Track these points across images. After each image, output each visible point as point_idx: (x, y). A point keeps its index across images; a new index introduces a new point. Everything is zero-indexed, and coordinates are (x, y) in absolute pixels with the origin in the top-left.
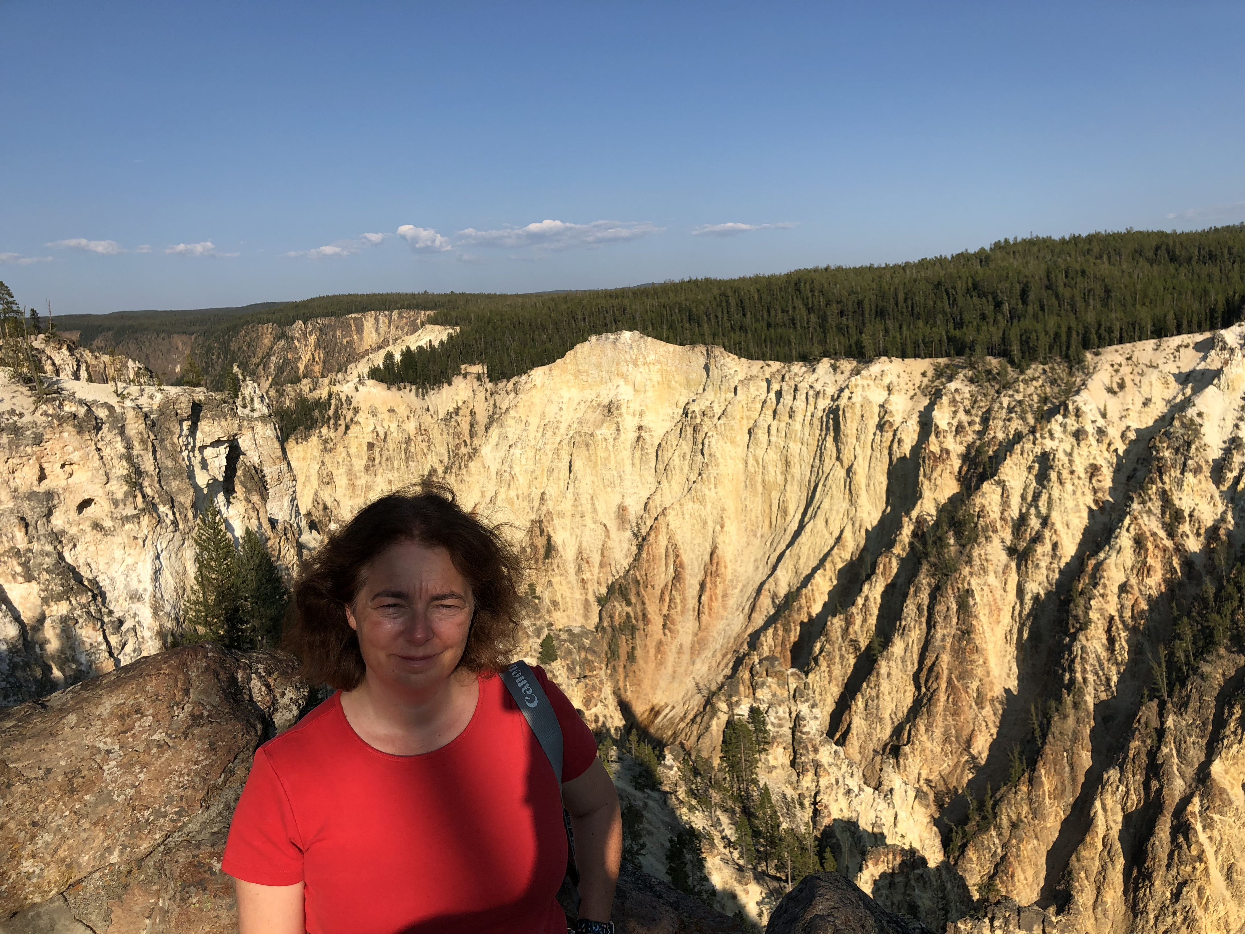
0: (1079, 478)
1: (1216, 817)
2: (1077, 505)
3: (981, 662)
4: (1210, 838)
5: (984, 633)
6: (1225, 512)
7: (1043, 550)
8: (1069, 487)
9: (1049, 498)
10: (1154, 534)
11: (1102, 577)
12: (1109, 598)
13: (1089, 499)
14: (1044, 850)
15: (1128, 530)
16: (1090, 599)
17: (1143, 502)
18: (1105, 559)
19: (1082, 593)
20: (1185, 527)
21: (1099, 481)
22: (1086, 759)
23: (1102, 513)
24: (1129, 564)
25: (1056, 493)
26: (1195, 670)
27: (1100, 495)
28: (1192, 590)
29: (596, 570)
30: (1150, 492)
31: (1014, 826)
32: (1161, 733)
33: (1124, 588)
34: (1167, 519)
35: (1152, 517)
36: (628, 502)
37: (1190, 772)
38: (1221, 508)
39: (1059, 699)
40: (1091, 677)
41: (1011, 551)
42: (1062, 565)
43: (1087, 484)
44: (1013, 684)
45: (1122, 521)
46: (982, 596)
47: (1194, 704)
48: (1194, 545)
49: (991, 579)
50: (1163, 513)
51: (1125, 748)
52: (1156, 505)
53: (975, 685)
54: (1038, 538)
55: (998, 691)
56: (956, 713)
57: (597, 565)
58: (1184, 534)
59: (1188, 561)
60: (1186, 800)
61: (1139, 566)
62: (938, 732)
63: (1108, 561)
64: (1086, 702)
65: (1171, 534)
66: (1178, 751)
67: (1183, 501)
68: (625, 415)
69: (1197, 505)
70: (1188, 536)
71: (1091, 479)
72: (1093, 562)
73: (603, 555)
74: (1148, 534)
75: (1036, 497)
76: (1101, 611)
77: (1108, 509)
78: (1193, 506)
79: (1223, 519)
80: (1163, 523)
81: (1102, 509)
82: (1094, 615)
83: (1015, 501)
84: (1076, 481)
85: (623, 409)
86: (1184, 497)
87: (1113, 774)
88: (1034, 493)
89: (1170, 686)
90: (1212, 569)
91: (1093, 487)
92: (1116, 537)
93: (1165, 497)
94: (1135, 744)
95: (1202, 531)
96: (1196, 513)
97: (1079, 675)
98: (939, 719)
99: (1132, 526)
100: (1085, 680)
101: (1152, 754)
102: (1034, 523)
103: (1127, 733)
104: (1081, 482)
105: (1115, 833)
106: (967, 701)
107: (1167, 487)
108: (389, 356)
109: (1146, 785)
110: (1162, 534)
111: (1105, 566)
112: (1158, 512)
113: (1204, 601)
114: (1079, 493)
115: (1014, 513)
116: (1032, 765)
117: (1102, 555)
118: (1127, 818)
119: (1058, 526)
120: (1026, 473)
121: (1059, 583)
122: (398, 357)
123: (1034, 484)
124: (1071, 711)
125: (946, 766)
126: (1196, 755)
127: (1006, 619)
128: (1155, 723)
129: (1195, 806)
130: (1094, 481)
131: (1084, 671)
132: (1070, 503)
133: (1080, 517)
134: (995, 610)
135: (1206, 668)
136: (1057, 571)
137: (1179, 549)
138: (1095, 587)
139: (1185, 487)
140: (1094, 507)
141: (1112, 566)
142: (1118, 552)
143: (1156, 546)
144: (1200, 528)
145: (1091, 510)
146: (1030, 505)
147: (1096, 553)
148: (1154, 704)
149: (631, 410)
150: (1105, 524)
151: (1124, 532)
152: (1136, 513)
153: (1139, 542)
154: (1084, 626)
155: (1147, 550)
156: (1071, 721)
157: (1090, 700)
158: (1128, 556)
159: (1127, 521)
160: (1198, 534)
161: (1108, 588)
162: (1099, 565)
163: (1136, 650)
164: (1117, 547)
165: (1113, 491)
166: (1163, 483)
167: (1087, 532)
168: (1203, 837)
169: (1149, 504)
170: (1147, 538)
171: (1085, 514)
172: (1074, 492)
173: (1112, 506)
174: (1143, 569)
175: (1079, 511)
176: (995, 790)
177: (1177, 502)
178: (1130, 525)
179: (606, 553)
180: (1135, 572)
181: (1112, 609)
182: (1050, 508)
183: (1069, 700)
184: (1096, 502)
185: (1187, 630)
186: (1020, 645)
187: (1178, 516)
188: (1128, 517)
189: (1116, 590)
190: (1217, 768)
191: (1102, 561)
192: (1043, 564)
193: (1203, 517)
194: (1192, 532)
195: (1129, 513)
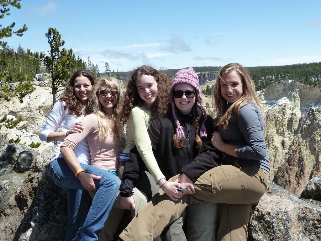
29: (273, 163)
36: (286, 139)
57: (273, 161)
68: (287, 109)
73: (275, 157)
85: (286, 107)
108: (208, 86)
122: (210, 87)
149: (289, 107)
179: (277, 157)
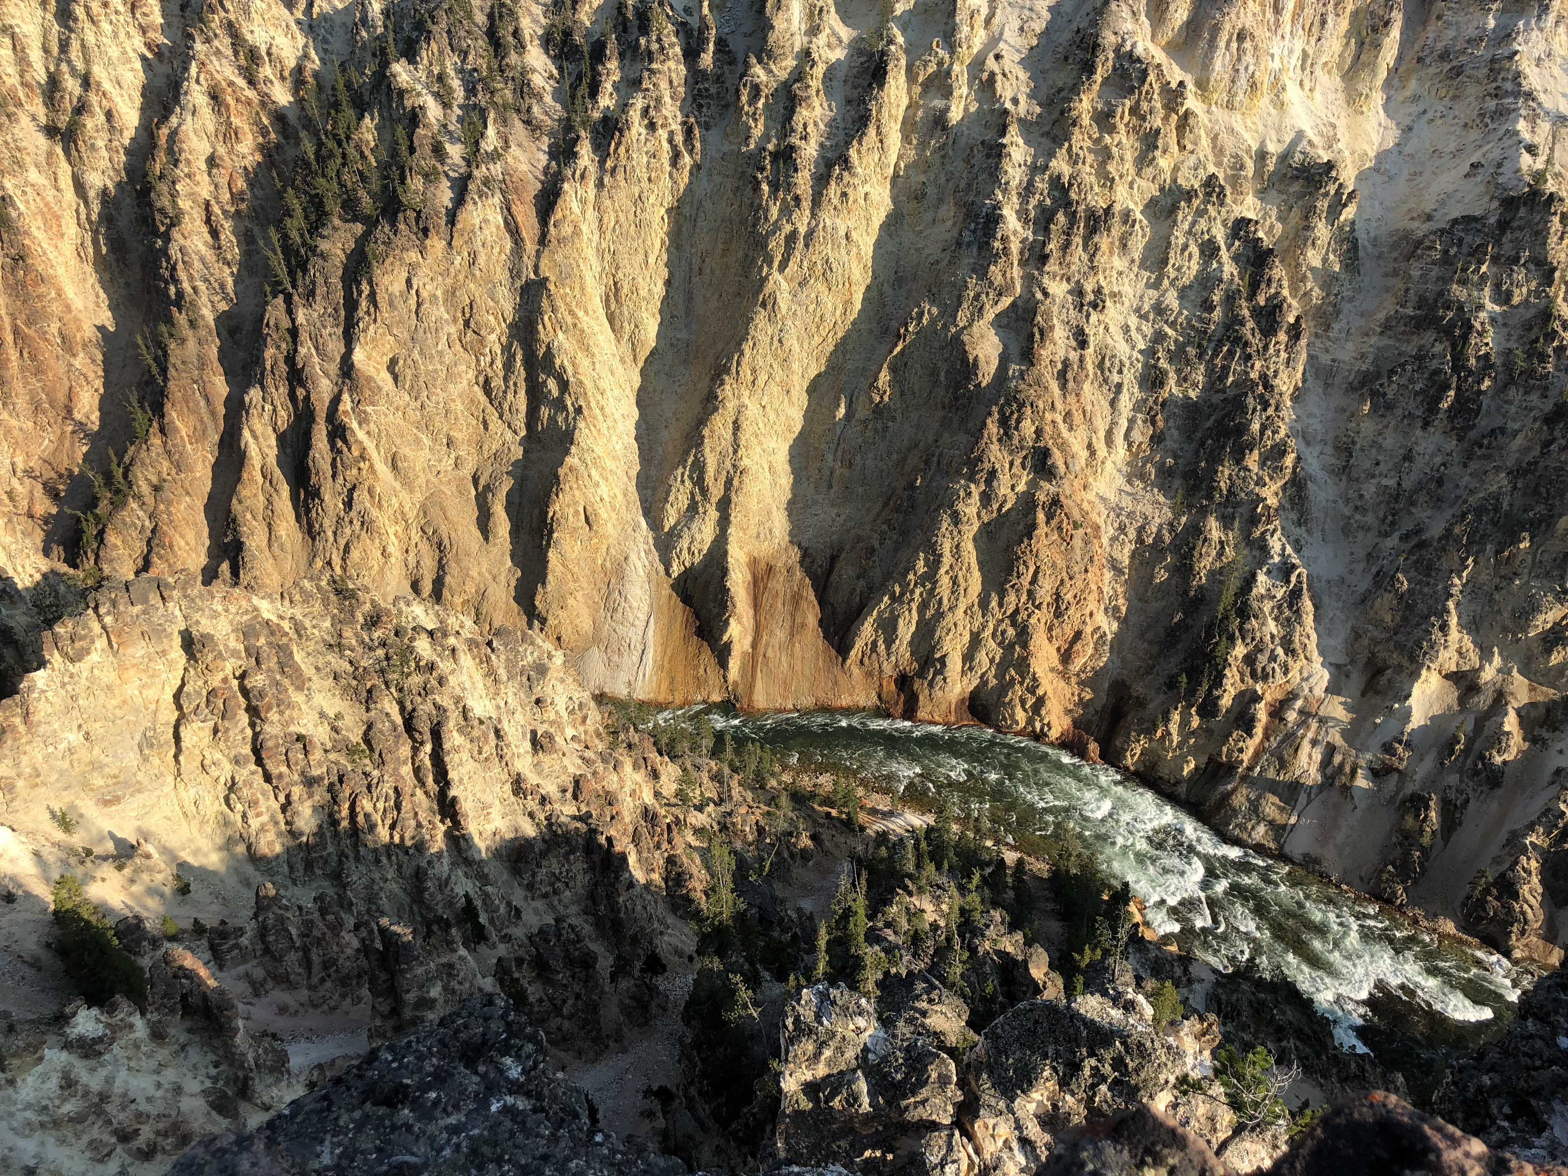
0: (117, 12)
1: (369, 409)
2: (124, 53)
3: (53, 294)
4: (368, 433)
5: (45, 253)
6: (306, 46)
7: (94, 122)
8: (106, 26)
9: (83, 46)
10: (231, 84)
11: (181, 151)
12: (198, 177)
13: (138, 42)
14: (200, 505)
15: (198, 82)
16: (174, 183)
17: (208, 41)
18: (180, 125)
19: (162, 177)
20: (266, 71)
21: (145, 15)
22: (220, 387)
23: (161, 61)
24: (211, 128)
25: (90, 38)
26: (313, 249)
27: (151, 35)
28: (291, 153)
30: (213, 25)
31: (157, 489)
32: (294, 332)
33: (212, 162)
34: (243, 62)
35: (224, 61)
37: (333, 368)
38: (301, 40)
39: (169, 321)
40: (201, 286)
41: (51, 131)
42: (127, 142)
43: (130, 20)
44: (106, 317)
45: (186, 69)
46: (27, 202)
47: (320, 290)
48: (282, 96)
49: (33, 175)
50: (236, 54)
51: (259, 360)
52: (224, 43)
53: (54, 328)
54: (81, 108)
55: (89, 332)
56: (38, 372)
58: (267, 80)
59: (279, 117)
60: (336, 400)
61: (223, 129)
62: (21, 402)
63: (184, 127)
64: (203, 317)
65: (252, 82)
66: (317, 348)
67: (256, 35)
69: (273, 38)
70: (271, 82)
71: (133, 13)
72: (164, 132)
74: (224, 84)
75: (64, 46)
76: (192, 196)
77: (167, 54)
78: (269, 40)
79: (306, 56)
80: (239, 67)
81: (159, 55)
82: (184, 204)
83: (35, 55)
84: (113, 17)
86: (256, 29)
87: (254, 394)
88: (60, 40)
89: (291, 273)
90: (308, 123)
91: (140, 25)
92: (186, 93)
93: (232, 29)
94: (269, 353)
95: (286, 73)
96: (274, 50)
97: (186, 286)
98: (18, 385)
99: (202, 76)
100: (195, 289)
101: (290, 360)
102: (72, 85)
103: (258, 340)
104: (121, 18)
105: (272, 460)
106: (50, 351)
107: (232, 17)
109: (292, 396)
110: (241, 82)
111: (181, 135)
112: (229, 52)
113: (307, 164)
114: (122, 35)
115: (41, 76)
116: (158, 410)
117: (174, 120)
118: (281, 438)
119: (107, 86)
120: (39, 12)
121: (130, 169)
123: (57, 27)
124: (188, 332)
125: (46, 443)
126: (336, 347)
127: (71, 228)
128: (286, 323)
129: (346, 403)
130: (138, 16)
131: (191, 278)
132: (114, 52)
133: (132, 70)
134: (52, 219)
135: (324, 246)
136: (122, 151)
137: (265, 101)
138: (176, 166)
139: (253, 15)
140: (149, 56)
141: (191, 134)
142: (193, 114)
143: (238, 100)
144: (282, 71)
145: (143, 58)
146: (60, 60)
147: (165, 118)
148: (280, 299)
150: (168, 76)
151: (194, 86)
152: (202, 57)
153: (215, 96)
154: (175, 221)
155: (228, 107)
156: (191, 344)
157: (208, 315)
158: (207, 118)
159: (194, 69)
160: (283, 78)
161: (194, 165)
162: (173, 135)
163: (247, 240)
164: (190, 106)
165: (166, 28)
166: (227, 11)
167: (146, 90)
168: (361, 435)
169: (216, 43)
170: (223, 91)
171: (138, 65)
172: (116, 35)
173: (171, 50)
174: (230, 134)
175: (129, 60)
176: (120, 455)
177: (248, 37)
178: (198, 73)
180: (221, 138)
181: (205, 191)
182: (87, 61)
183: (181, 319)
184: (148, 45)
185: (296, 204)
186: (101, 264)
187: (253, 55)
188: (194, 63)
189: (204, 167)
190: (359, 356)
191: (177, 129)
192: (100, 143)
193: (283, 54)
194: (275, 75)
195: (193, 57)
